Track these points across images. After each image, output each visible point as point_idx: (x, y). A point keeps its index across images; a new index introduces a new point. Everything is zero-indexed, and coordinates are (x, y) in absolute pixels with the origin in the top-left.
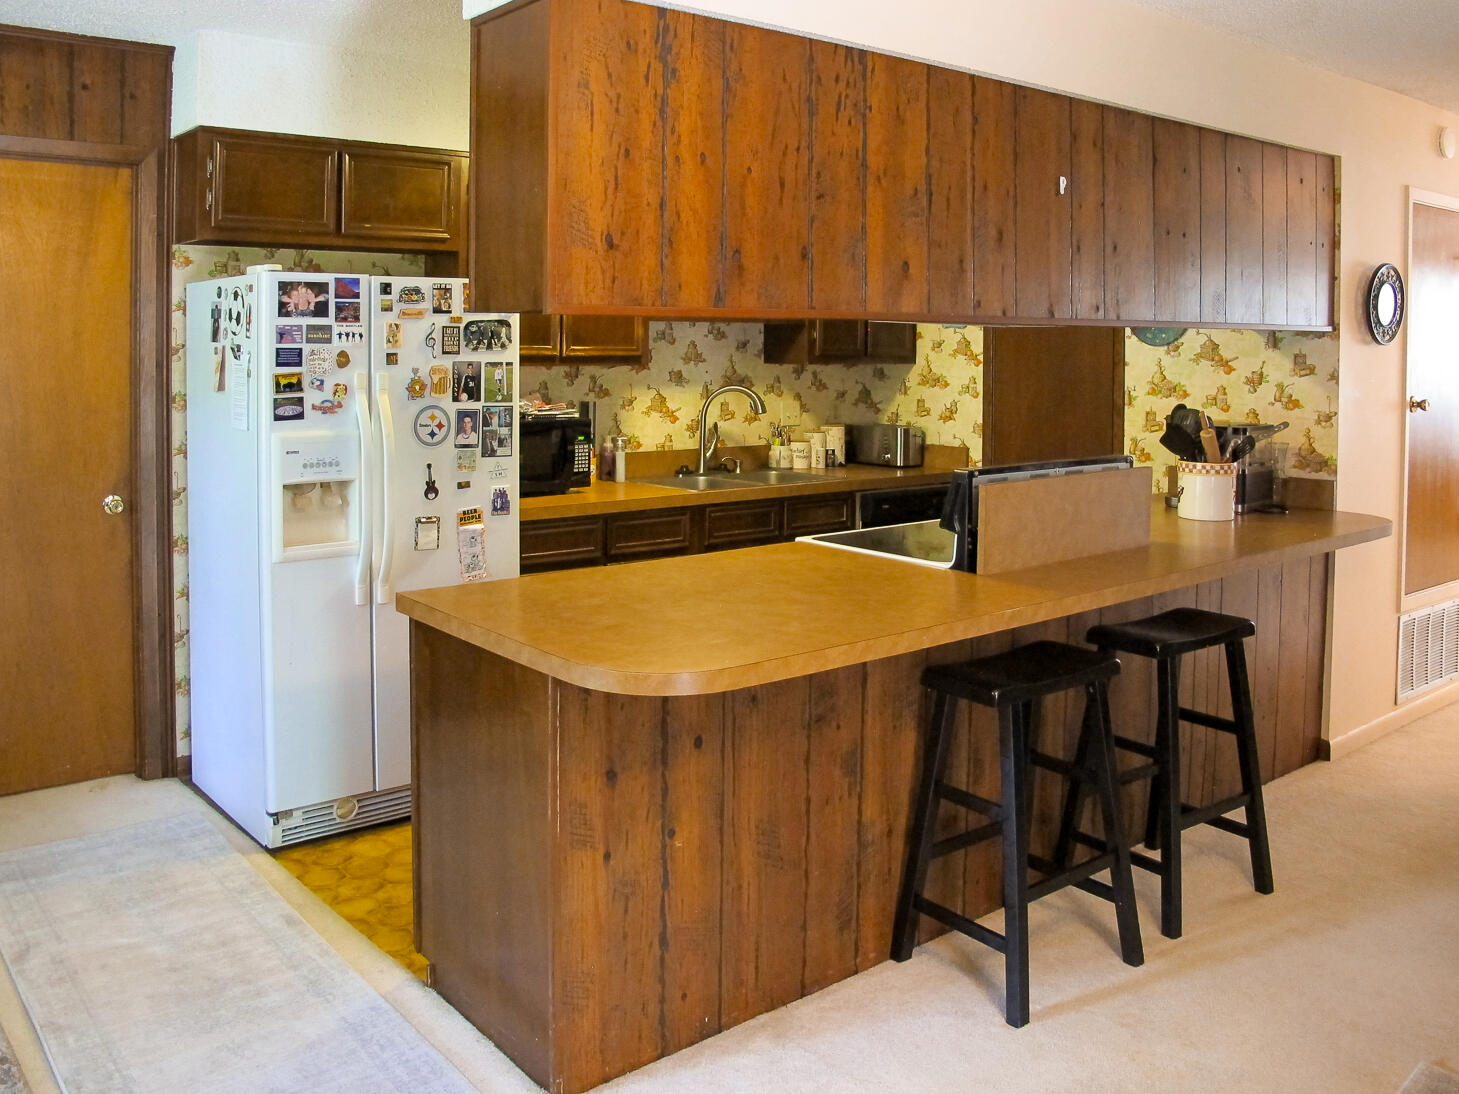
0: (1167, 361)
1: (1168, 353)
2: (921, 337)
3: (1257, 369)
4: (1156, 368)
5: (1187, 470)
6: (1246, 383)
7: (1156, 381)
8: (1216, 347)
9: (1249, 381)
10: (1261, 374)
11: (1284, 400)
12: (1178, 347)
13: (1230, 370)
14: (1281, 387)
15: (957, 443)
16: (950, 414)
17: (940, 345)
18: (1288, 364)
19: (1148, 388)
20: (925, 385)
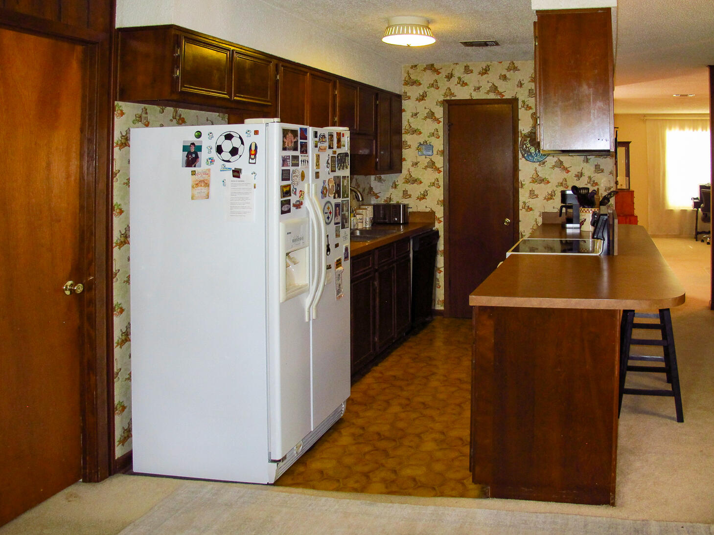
0: (539, 169)
1: (540, 165)
2: (405, 160)
3: (580, 171)
4: (534, 172)
5: (584, 211)
6: (575, 177)
7: (534, 177)
8: (561, 163)
9: (576, 176)
10: (582, 173)
11: (592, 183)
12: (544, 163)
13: (568, 172)
14: (590, 178)
15: (428, 210)
16: (423, 197)
17: (417, 164)
18: (593, 169)
19: (530, 180)
20: (408, 183)
